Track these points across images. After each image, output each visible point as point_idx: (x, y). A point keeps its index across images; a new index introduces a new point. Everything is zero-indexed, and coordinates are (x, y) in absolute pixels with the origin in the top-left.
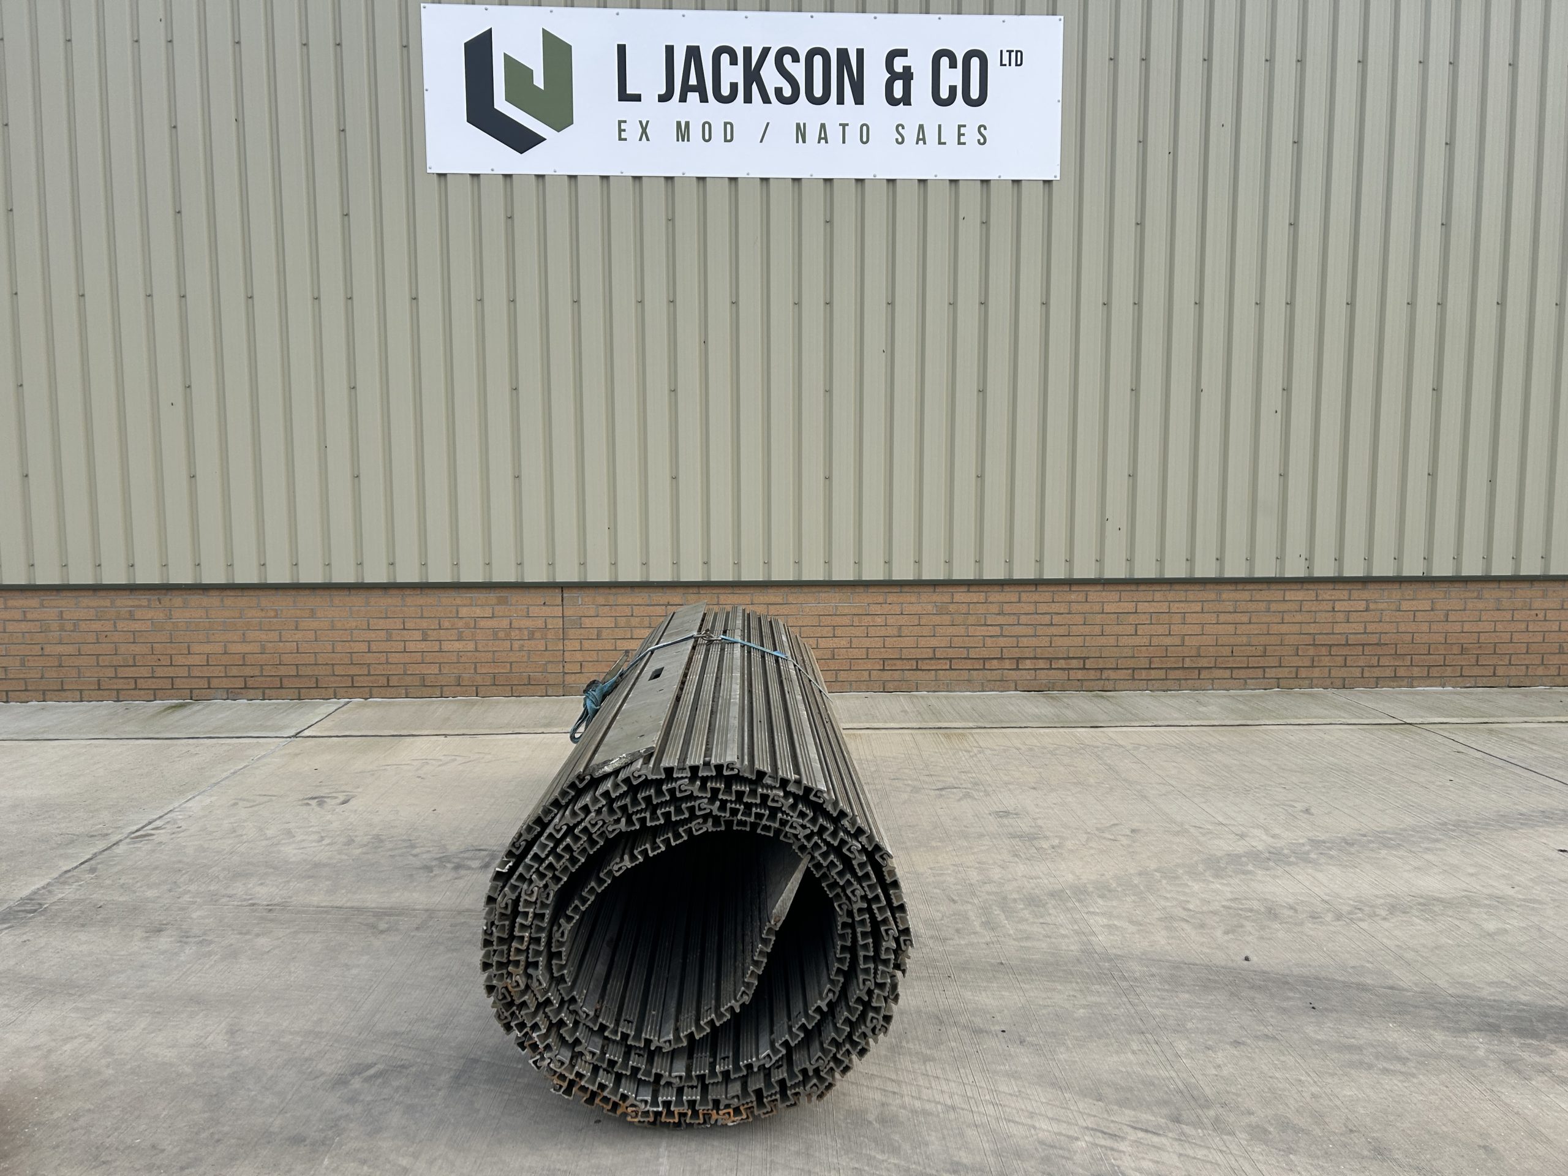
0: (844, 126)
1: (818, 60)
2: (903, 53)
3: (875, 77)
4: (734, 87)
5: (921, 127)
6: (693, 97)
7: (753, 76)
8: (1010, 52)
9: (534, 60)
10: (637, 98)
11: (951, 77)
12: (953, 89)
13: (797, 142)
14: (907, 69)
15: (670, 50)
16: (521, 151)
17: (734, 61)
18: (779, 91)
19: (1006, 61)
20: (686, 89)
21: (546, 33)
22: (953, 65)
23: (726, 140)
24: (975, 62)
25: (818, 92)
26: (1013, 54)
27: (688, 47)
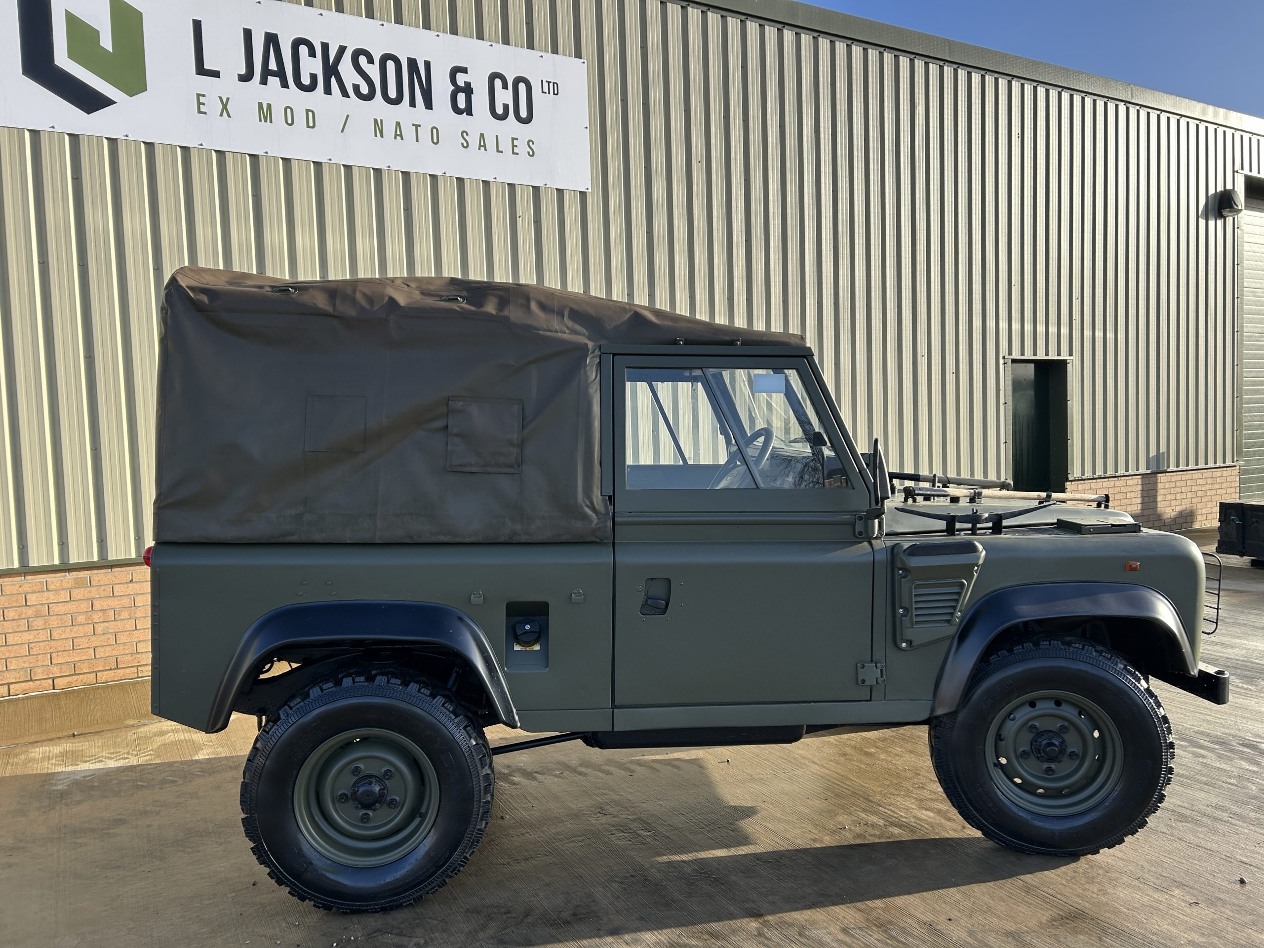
0: (417, 126)
1: (391, 65)
2: (464, 70)
3: (441, 88)
4: (314, 77)
5: (482, 135)
6: (273, 81)
7: (331, 70)
8: (549, 82)
9: (101, 23)
10: (216, 74)
11: (504, 97)
12: (506, 107)
13: (376, 136)
14: (468, 84)
15: (248, 34)
16: (89, 112)
17: (312, 54)
18: (356, 88)
19: (546, 90)
20: (266, 73)
22: (505, 86)
23: (308, 126)
24: (522, 87)
25: (392, 93)
26: (551, 85)
27: (266, 33)
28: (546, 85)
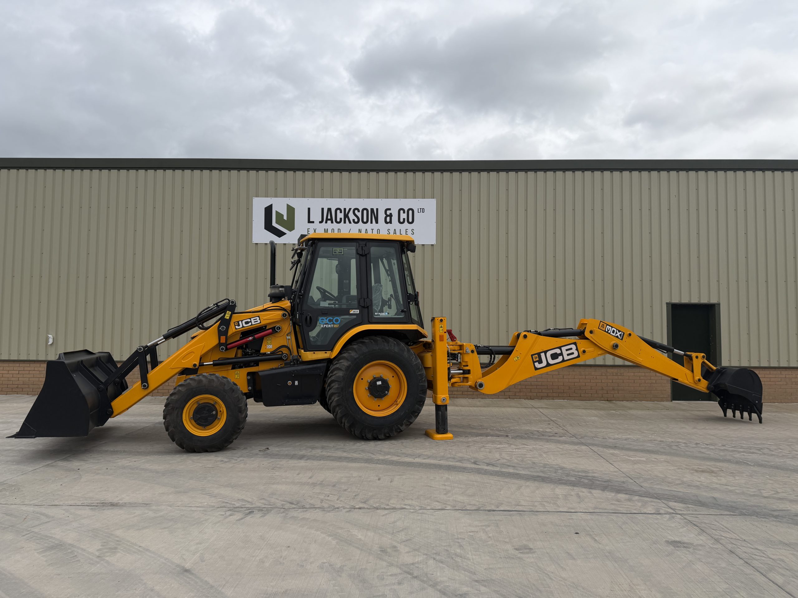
0: (372, 229)
1: (365, 212)
2: (390, 209)
3: (381, 216)
4: (341, 219)
5: (395, 230)
6: (329, 222)
7: (346, 216)
8: (421, 209)
9: (284, 213)
10: (313, 222)
11: (403, 216)
12: (404, 219)
14: (391, 214)
15: (323, 209)
16: (279, 237)
17: (341, 212)
18: (354, 220)
19: (419, 211)
20: (327, 219)
21: (288, 205)
22: (404, 212)
24: (410, 212)
25: (365, 220)
26: (422, 209)
27: (328, 208)
28: (419, 210)
